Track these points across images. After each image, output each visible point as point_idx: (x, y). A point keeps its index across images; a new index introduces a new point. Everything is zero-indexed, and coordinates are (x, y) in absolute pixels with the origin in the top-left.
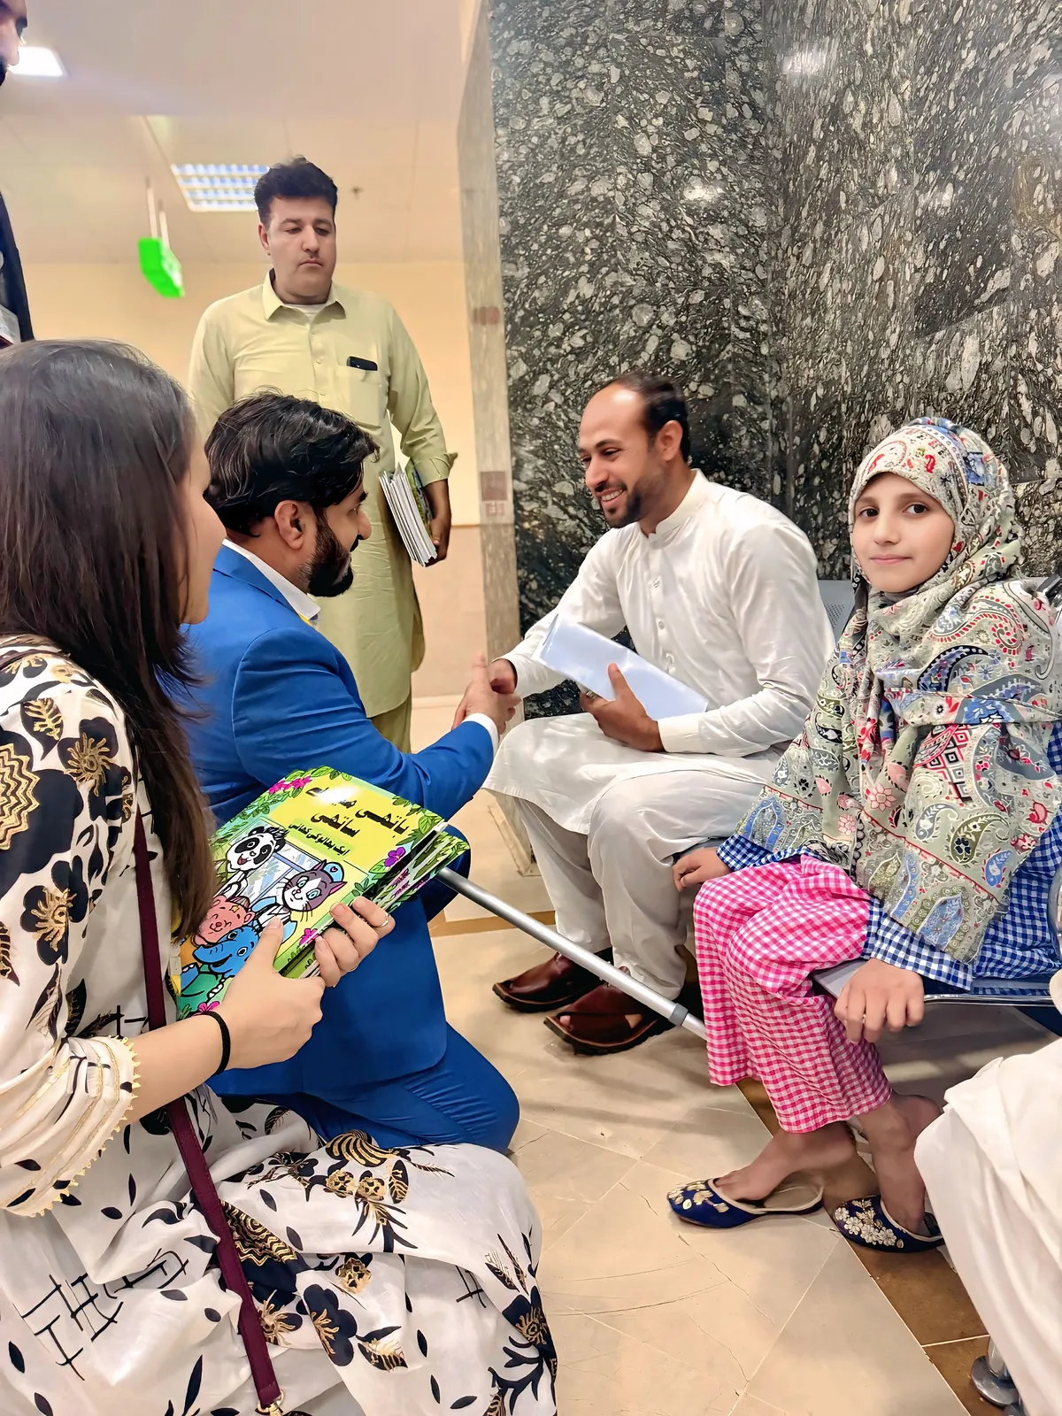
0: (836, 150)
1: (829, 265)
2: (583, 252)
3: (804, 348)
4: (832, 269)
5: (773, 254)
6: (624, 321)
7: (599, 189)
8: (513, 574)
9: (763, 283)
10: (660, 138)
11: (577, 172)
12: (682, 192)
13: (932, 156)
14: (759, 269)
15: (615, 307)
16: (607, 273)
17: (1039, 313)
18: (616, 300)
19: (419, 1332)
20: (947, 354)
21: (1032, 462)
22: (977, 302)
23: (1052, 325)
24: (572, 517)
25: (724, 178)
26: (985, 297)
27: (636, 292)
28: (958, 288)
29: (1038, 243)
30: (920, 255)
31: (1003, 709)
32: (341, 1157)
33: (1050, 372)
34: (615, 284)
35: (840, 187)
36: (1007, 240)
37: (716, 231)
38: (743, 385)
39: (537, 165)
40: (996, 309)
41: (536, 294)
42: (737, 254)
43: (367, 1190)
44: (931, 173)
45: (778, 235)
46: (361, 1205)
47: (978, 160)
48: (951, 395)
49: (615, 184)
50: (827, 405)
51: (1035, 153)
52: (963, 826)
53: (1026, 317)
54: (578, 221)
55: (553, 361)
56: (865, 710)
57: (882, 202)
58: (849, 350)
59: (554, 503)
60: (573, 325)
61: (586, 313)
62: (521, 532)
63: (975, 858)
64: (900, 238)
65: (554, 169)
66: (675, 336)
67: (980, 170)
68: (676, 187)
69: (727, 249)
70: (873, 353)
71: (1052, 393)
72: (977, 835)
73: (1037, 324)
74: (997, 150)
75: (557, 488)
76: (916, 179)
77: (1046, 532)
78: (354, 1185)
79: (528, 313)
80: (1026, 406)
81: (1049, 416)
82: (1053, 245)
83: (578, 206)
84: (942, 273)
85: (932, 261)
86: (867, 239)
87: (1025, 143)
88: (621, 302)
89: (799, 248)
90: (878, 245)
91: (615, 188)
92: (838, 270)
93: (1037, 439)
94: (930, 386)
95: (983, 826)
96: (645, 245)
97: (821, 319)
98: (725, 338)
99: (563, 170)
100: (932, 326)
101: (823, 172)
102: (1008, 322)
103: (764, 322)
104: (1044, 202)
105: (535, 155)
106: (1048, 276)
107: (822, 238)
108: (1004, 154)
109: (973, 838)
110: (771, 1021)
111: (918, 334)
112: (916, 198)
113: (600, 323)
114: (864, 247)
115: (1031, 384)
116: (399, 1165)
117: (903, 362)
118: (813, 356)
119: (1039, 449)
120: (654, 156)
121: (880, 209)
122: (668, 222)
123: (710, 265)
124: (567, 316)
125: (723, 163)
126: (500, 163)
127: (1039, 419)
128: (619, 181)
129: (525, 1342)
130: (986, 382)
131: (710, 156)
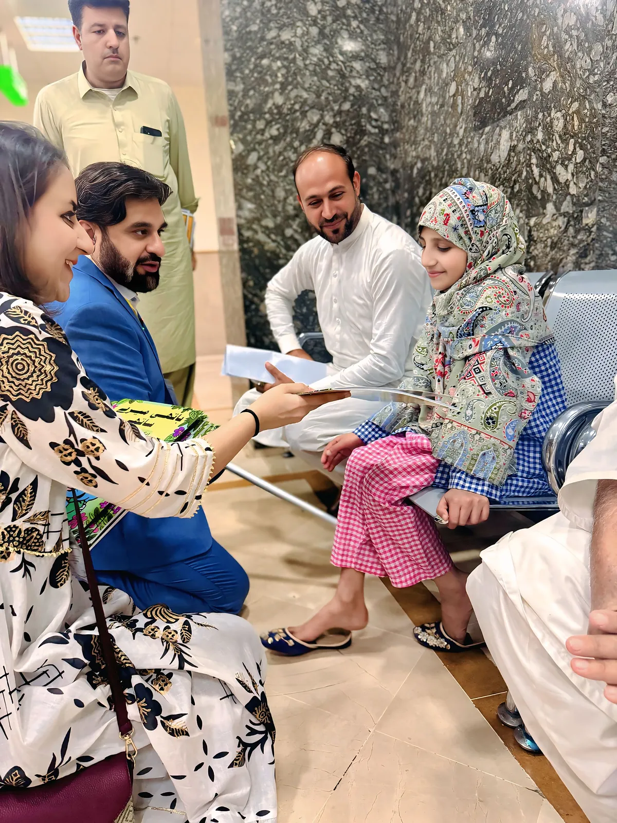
0: (428, 15)
1: (424, 87)
2: (276, 76)
3: (410, 138)
4: (426, 90)
5: (391, 80)
6: (302, 120)
7: (286, 36)
8: (238, 276)
9: (385, 99)
10: (323, 5)
11: (272, 25)
12: (336, 40)
13: (484, 18)
14: (383, 90)
15: (296, 111)
16: (292, 90)
17: (544, 115)
18: (297, 107)
19: (198, 716)
20: (492, 141)
21: (539, 205)
22: (509, 109)
23: (551, 122)
24: (274, 241)
25: (362, 32)
26: (513, 105)
27: (309, 102)
28: (498, 100)
29: (544, 72)
30: (477, 80)
31: (503, 340)
32: (152, 617)
33: (549, 150)
34: (297, 96)
35: (430, 39)
36: (526, 70)
37: (357, 65)
38: (375, 161)
39: (247, 19)
40: (519, 113)
41: (248, 101)
42: (369, 80)
43: (168, 636)
44: (483, 29)
45: (394, 68)
46: (165, 643)
47: (510, 21)
48: (494, 165)
49: (296, 33)
50: (423, 173)
51: (542, 16)
52: (488, 410)
53: (536, 118)
54: (273, 56)
55: (260, 143)
56: (437, 349)
57: (454, 47)
58: (436, 139)
59: (262, 232)
60: (271, 122)
61: (279, 114)
62: (243, 250)
63: (498, 426)
64: (465, 69)
65: (258, 21)
66: (333, 130)
67: (511, 28)
68: (333, 36)
69: (364, 77)
70: (449, 141)
71: (550, 163)
72: (497, 413)
73: (542, 121)
74: (521, 15)
75: (264, 223)
76: (475, 33)
77: (546, 246)
78: (160, 633)
79: (243, 114)
80: (536, 171)
81: (548, 177)
82: (552, 73)
83: (273, 47)
84: (489, 91)
85: (484, 84)
86: (446, 70)
87: (537, 10)
88: (301, 108)
89: (407, 76)
90: (452, 74)
91: (295, 36)
92: (429, 90)
93: (542, 191)
94: (482, 160)
95: (499, 407)
96: (314, 73)
97: (419, 121)
98: (362, 132)
99: (264, 23)
100: (484, 124)
101: (420, 29)
102: (527, 121)
103: (386, 122)
104: (547, 47)
105: (246, 13)
106: (549, 92)
107: (420, 71)
108: (525, 17)
109: (496, 415)
110: (385, 521)
111: (476, 129)
112: (474, 45)
113: (287, 121)
114: (444, 75)
115: (540, 158)
116: (186, 623)
117: (467, 146)
118: (415, 143)
119: (543, 197)
120: (319, 16)
121: (454, 51)
122: (328, 58)
123: (354, 86)
124: (267, 116)
125: (361, 22)
126: (224, 17)
127: (543, 179)
128: (298, 32)
129: (258, 722)
130: (513, 157)
131: (353, 17)
